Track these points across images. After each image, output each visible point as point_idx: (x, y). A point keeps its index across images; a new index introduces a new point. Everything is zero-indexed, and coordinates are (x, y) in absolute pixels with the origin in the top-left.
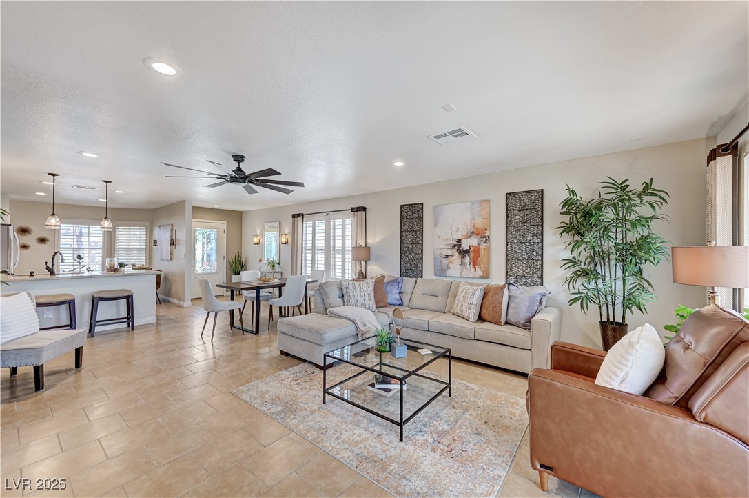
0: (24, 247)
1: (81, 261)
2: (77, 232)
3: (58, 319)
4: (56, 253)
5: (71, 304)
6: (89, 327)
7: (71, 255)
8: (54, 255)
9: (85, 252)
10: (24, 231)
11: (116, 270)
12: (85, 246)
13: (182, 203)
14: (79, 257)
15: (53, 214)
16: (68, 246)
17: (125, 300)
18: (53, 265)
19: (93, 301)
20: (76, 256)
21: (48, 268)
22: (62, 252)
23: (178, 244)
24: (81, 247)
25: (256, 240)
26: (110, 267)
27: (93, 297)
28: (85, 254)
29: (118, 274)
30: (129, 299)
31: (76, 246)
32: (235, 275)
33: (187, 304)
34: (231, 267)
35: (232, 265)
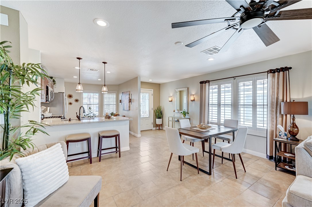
0: (70, 104)
1: (91, 110)
2: (89, 96)
3: (83, 148)
4: (81, 107)
5: (88, 140)
6: (97, 153)
7: (87, 107)
8: (80, 108)
9: (92, 106)
10: (70, 96)
11: (109, 118)
12: (92, 103)
13: (136, 79)
14: (90, 108)
15: (79, 83)
16: (86, 103)
17: (115, 137)
18: (80, 114)
19: (99, 138)
20: (89, 107)
21: (77, 117)
22: (83, 106)
23: (133, 102)
24: (90, 103)
25: (170, 99)
26: (106, 116)
27: (99, 135)
28: (92, 107)
29: (110, 120)
30: (117, 137)
31: (89, 103)
32: (158, 118)
33: (139, 135)
34: (155, 114)
35: (156, 113)
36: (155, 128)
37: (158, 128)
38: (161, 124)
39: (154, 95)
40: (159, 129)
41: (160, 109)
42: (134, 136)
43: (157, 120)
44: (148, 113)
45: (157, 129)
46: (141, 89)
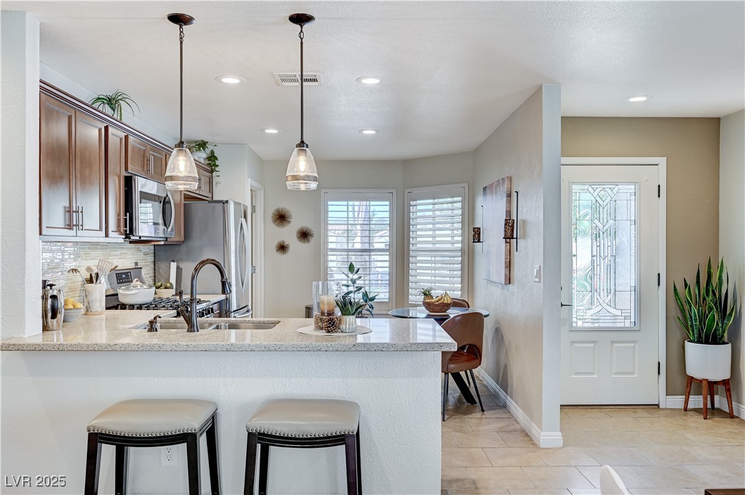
0: (282, 248)
10: (281, 218)
11: (330, 325)
16: (339, 247)
23: (524, 235)
32: (699, 342)
33: (549, 435)
34: (683, 311)
35: (687, 307)
36: (677, 401)
37: (696, 401)
38: (725, 383)
39: (673, 193)
40: (710, 412)
41: (715, 281)
42: (526, 434)
43: (692, 349)
44: (627, 302)
45: (697, 410)
46: (564, 160)
